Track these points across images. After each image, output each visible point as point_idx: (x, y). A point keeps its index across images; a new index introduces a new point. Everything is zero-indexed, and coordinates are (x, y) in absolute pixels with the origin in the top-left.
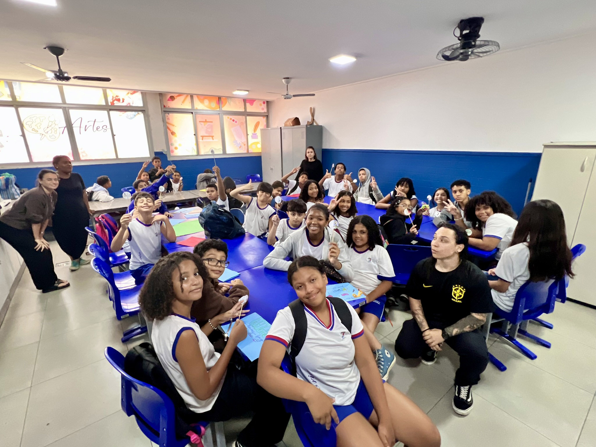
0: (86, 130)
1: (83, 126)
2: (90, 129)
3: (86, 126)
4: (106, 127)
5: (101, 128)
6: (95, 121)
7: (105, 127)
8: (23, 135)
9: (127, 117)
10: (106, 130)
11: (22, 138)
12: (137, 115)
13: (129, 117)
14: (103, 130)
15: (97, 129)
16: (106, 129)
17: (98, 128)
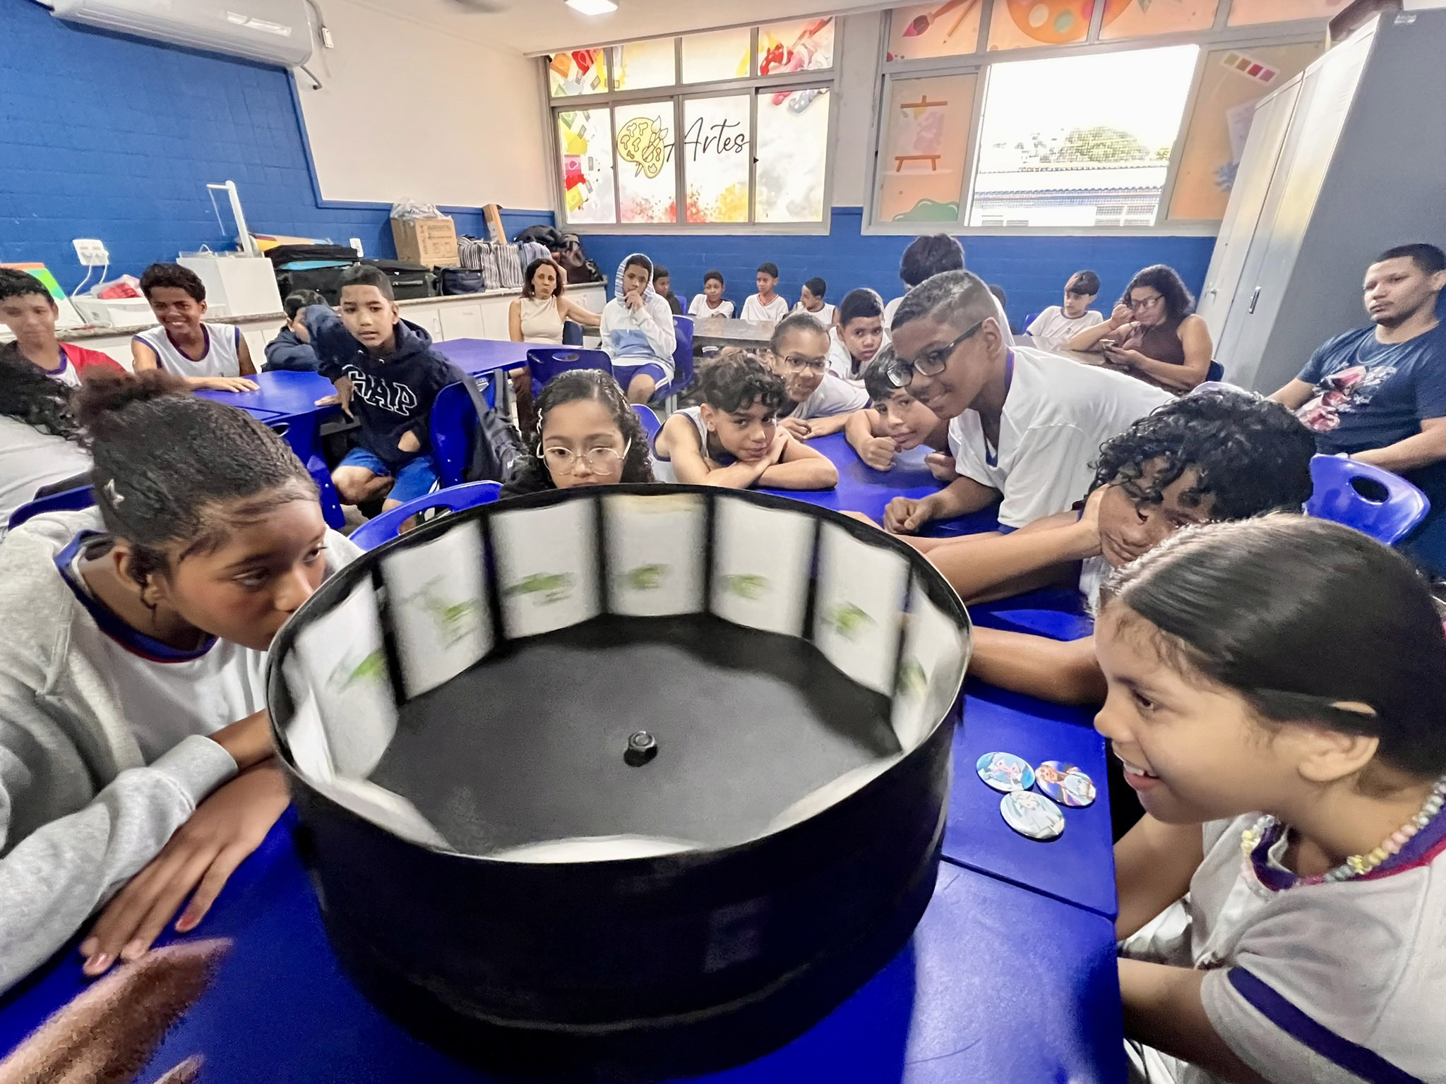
0: (704, 151)
1: (702, 140)
2: (712, 147)
3: (707, 138)
4: (742, 140)
5: (732, 143)
6: (723, 126)
7: (739, 140)
8: (614, 167)
9: (791, 108)
10: (740, 148)
11: (612, 170)
12: (815, 97)
13: (797, 107)
14: (736, 147)
15: (725, 145)
16: (741, 143)
17: (727, 142)
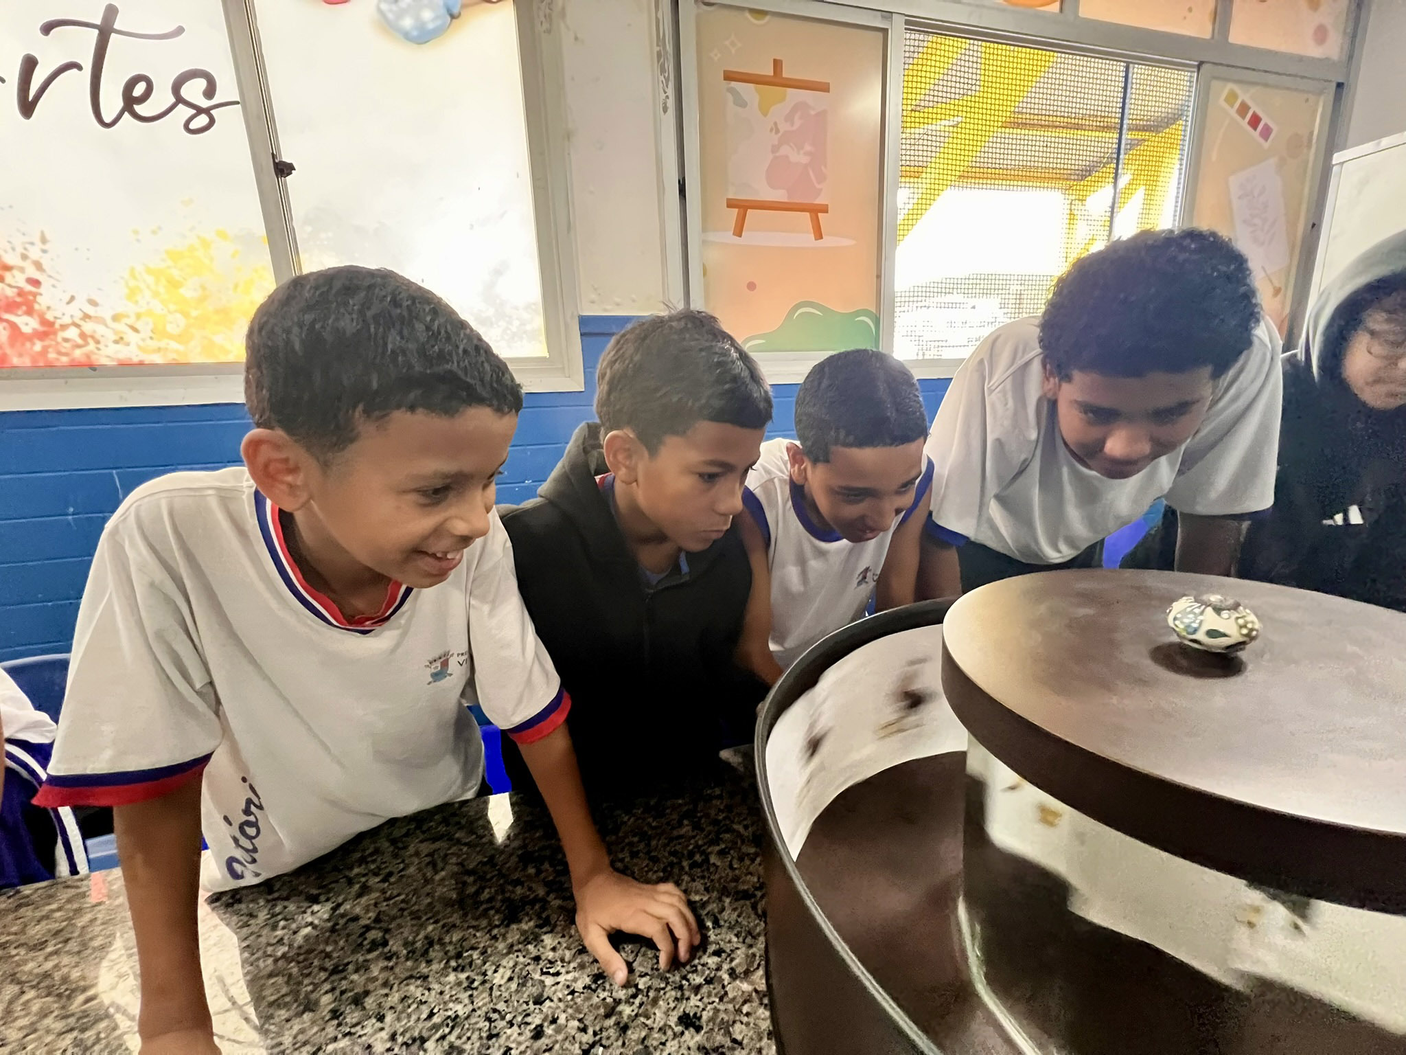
2: (66, 101)
3: (30, 64)
4: (210, 92)
5: (162, 98)
6: (105, 32)
7: (194, 91)
10: (202, 120)
14: (183, 112)
15: (130, 102)
16: (205, 103)
17: (139, 90)
